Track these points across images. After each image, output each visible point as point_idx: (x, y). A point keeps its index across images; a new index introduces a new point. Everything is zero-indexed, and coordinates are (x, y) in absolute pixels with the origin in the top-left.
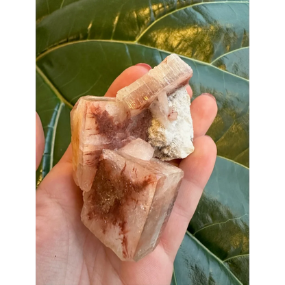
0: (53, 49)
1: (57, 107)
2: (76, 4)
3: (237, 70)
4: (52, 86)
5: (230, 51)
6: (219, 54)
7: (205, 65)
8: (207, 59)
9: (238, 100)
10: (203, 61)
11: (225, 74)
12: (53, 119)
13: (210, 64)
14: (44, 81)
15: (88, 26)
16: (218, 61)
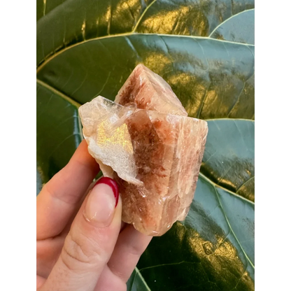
0: (51, 58)
1: (76, 113)
2: (62, 6)
3: (234, 37)
4: (63, 95)
5: (223, 21)
6: (214, 26)
7: (205, 40)
8: (205, 33)
9: (243, 63)
10: (202, 36)
11: (225, 43)
12: (76, 126)
13: (209, 38)
14: (53, 93)
15: (82, 27)
16: (215, 33)
